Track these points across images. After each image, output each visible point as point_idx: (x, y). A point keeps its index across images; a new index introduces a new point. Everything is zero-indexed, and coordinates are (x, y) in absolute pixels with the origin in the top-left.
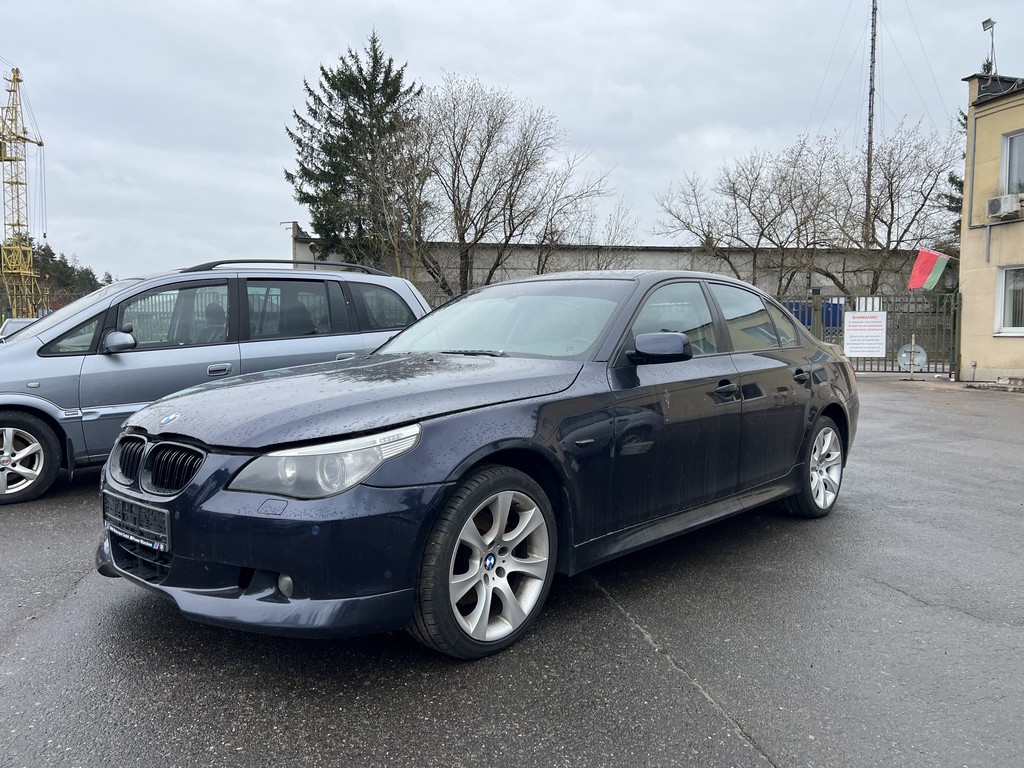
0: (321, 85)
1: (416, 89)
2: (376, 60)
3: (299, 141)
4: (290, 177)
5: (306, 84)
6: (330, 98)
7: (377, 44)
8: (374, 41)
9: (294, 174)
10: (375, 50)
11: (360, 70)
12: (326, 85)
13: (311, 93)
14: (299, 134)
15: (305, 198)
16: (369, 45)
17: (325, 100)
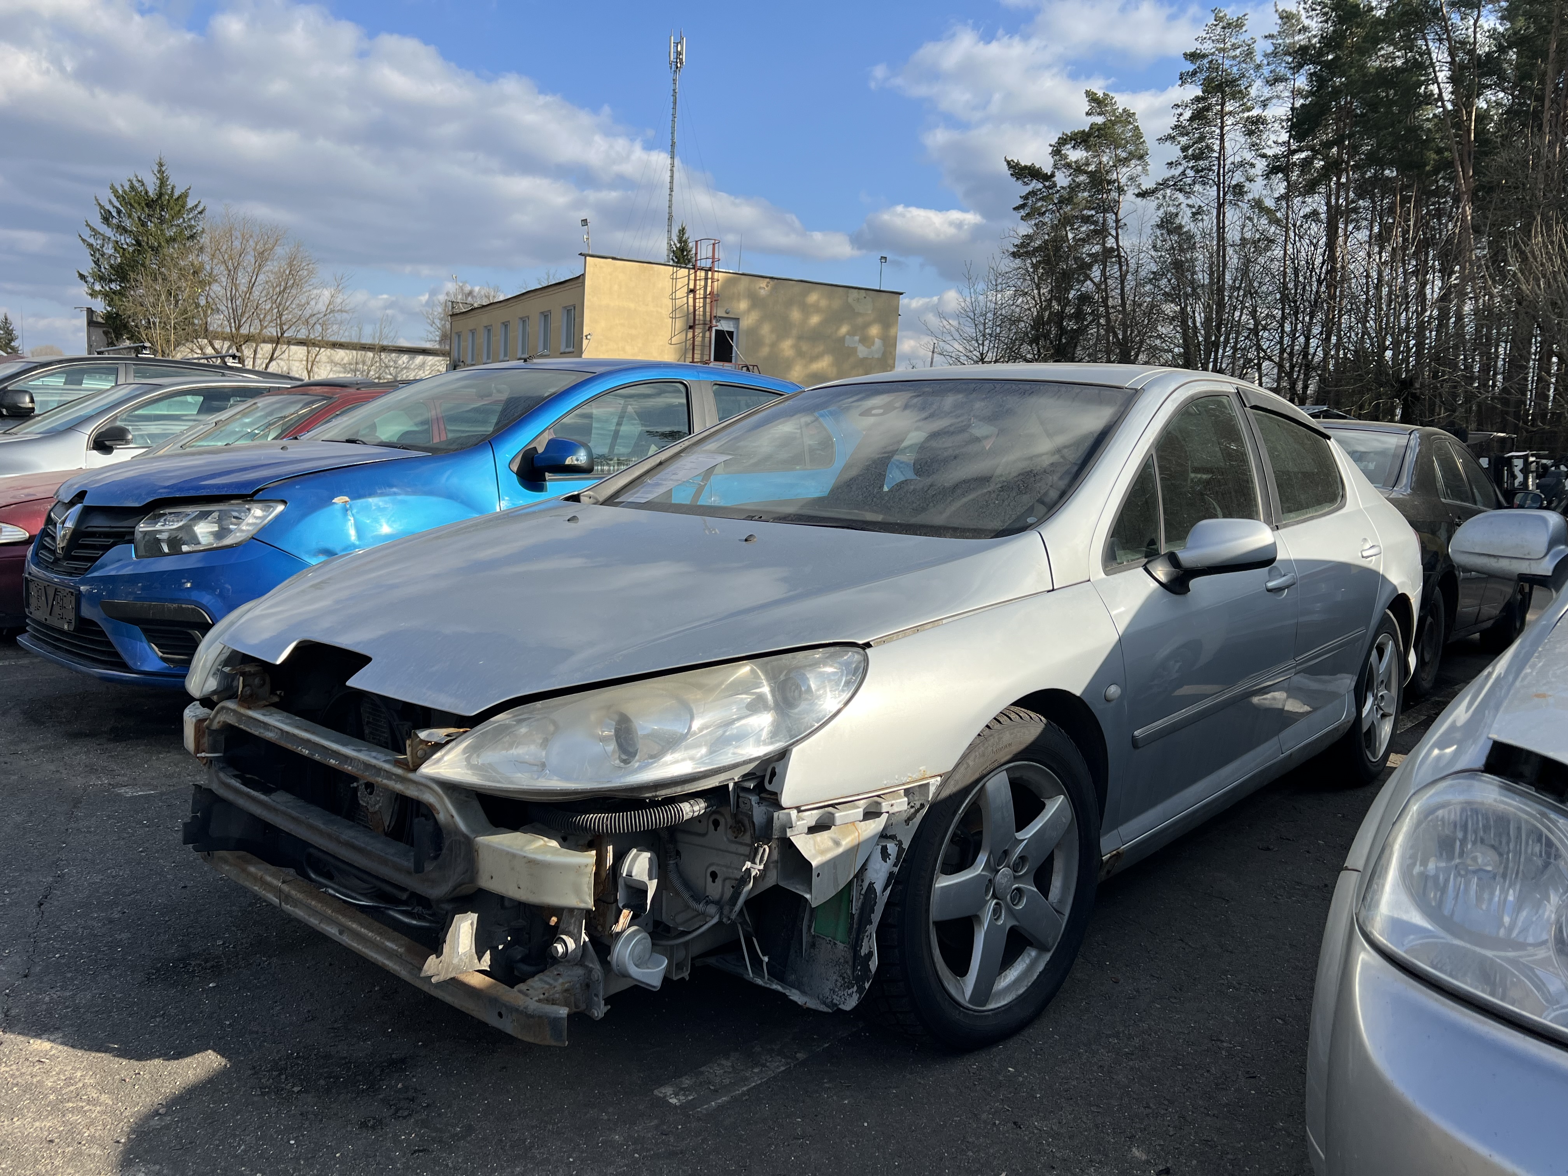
0: (110, 202)
1: (199, 209)
2: (163, 182)
4: (82, 277)
5: (97, 200)
6: (119, 212)
7: (163, 169)
8: (161, 165)
9: (86, 274)
10: (160, 171)
11: (145, 190)
12: (114, 200)
13: (102, 208)
14: (92, 241)
16: (156, 168)
17: (115, 214)
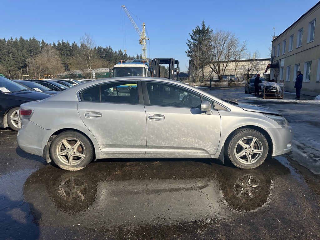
1: (212, 31)
2: (203, 26)
3: (188, 45)
5: (189, 34)
8: (203, 22)
11: (200, 29)
12: (193, 33)
13: (191, 35)
15: (188, 56)
16: (202, 23)
17: (193, 36)
